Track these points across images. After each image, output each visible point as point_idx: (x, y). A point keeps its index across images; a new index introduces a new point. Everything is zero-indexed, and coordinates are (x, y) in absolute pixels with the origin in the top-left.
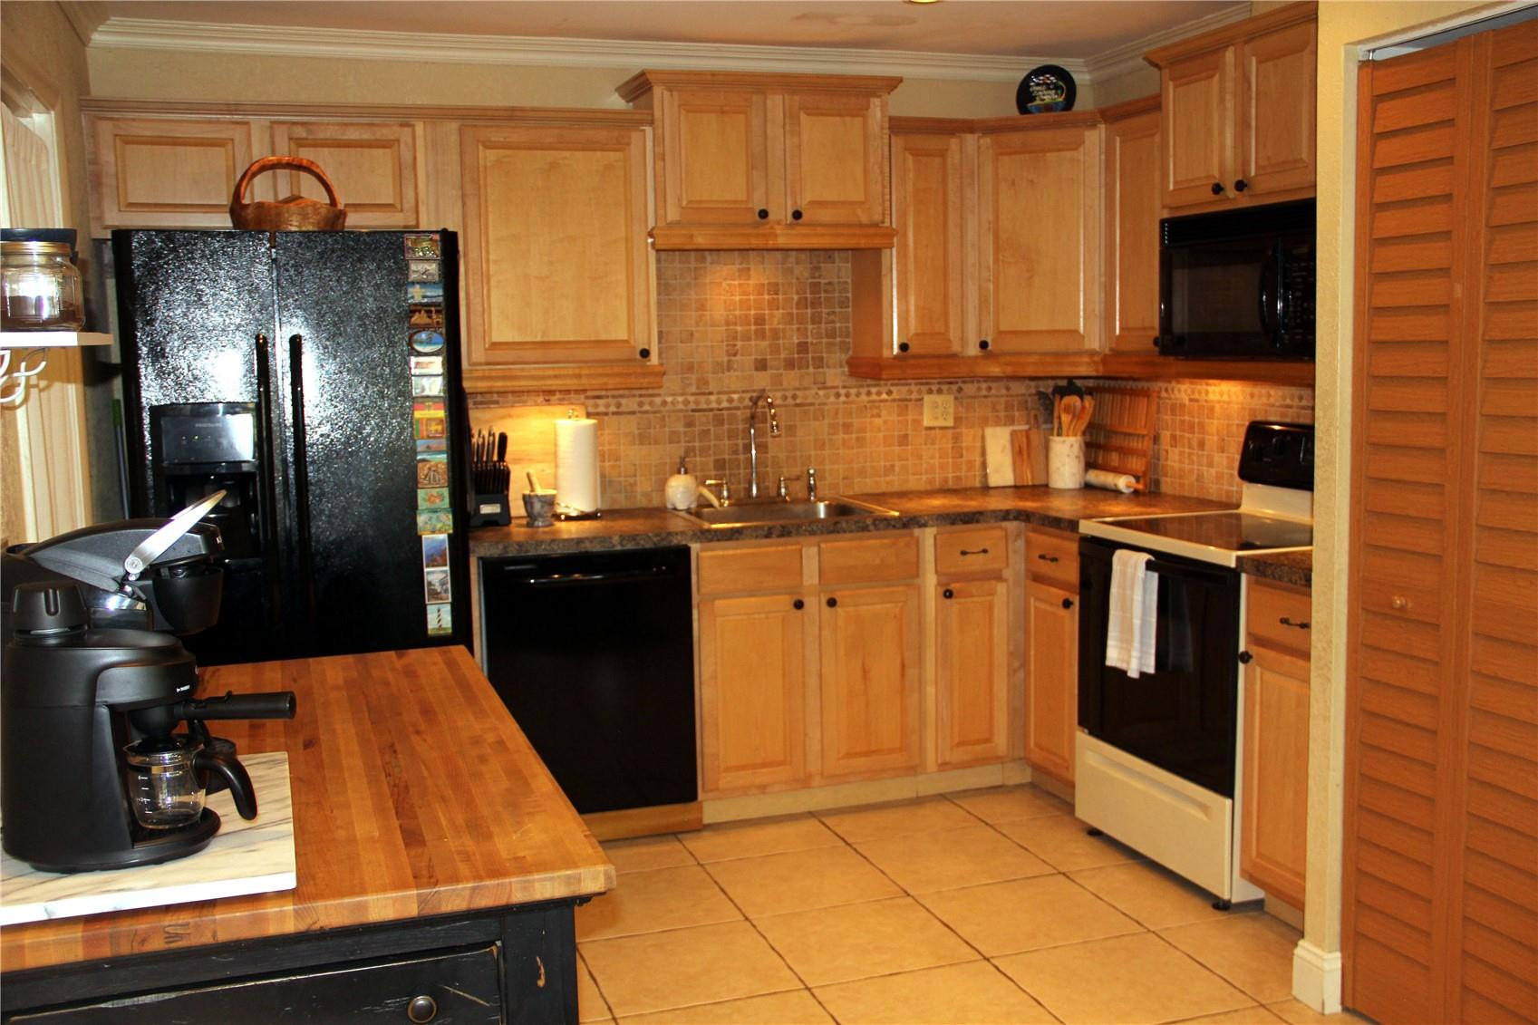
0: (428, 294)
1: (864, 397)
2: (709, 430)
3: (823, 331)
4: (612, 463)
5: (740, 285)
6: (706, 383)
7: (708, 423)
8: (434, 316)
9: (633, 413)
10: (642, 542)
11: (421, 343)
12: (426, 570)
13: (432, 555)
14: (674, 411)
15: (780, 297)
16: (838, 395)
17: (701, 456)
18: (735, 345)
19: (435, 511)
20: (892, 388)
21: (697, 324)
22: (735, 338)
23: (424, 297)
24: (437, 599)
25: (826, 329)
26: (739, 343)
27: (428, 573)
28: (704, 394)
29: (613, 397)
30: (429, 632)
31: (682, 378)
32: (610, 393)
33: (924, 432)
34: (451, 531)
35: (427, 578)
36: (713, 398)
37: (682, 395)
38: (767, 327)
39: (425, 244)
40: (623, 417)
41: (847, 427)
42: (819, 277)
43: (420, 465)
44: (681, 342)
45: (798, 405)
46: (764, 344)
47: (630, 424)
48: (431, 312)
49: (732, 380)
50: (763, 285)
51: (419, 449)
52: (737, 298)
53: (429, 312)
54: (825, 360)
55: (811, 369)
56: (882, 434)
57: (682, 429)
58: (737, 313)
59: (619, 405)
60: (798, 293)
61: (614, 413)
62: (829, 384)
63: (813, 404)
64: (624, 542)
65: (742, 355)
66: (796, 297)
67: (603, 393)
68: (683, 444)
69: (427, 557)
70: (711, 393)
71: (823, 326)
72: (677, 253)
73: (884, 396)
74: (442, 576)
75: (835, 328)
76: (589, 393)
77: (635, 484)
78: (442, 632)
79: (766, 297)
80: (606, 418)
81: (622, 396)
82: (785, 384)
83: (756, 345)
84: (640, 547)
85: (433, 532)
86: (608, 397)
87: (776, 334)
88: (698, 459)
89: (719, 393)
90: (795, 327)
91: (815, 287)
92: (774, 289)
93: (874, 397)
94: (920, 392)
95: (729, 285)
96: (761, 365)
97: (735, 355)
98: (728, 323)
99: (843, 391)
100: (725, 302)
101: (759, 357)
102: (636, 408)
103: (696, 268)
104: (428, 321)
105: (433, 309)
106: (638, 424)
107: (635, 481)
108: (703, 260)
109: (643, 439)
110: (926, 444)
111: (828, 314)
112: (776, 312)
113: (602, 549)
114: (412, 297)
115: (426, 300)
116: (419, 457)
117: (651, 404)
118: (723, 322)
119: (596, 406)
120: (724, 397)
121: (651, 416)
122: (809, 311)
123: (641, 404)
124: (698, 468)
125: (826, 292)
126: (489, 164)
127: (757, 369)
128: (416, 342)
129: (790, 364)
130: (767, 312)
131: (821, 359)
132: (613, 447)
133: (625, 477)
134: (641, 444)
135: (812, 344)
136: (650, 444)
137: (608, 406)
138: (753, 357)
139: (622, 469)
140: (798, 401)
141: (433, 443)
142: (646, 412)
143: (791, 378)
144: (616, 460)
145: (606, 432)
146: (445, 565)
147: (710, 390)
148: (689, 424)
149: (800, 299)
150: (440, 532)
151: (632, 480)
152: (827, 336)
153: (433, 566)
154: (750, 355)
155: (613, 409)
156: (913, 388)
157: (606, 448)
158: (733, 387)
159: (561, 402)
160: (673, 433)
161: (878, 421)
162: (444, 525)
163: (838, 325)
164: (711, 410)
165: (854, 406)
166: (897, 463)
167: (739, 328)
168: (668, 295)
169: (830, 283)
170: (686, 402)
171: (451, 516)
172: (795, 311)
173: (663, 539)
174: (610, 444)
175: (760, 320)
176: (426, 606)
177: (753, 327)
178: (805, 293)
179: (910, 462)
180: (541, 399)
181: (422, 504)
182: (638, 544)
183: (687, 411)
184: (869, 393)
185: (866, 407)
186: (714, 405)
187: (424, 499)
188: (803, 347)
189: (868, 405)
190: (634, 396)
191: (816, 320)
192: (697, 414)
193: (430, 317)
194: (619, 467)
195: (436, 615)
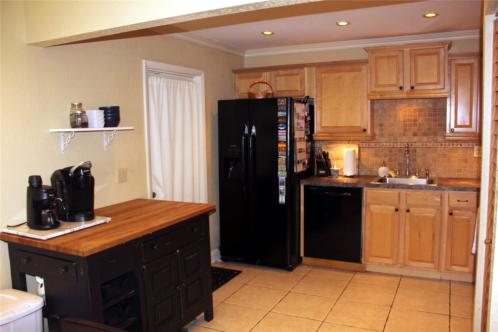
0: (283, 114)
1: (451, 146)
2: (397, 154)
3: (437, 124)
4: (367, 162)
5: (408, 109)
6: (397, 139)
7: (397, 152)
8: (284, 120)
9: (374, 147)
10: (349, 185)
11: (280, 127)
12: (280, 186)
13: (281, 183)
14: (386, 148)
15: (422, 113)
16: (442, 145)
17: (394, 161)
18: (407, 128)
19: (282, 171)
20: (462, 143)
21: (394, 122)
22: (407, 126)
23: (282, 115)
24: (282, 194)
25: (438, 123)
26: (408, 128)
27: (280, 187)
28: (396, 143)
29: (368, 142)
30: (280, 203)
31: (389, 138)
32: (367, 141)
33: (474, 159)
34: (286, 177)
35: (280, 188)
36: (399, 144)
37: (389, 143)
38: (417, 123)
39: (282, 101)
40: (370, 149)
41: (444, 156)
42: (436, 107)
43: (279, 159)
44: (389, 127)
45: (427, 148)
46: (416, 128)
47: (372, 151)
48: (283, 118)
49: (405, 139)
50: (416, 109)
51: (279, 154)
52: (408, 114)
53: (283, 119)
54: (437, 134)
55: (432, 136)
56: (457, 158)
57: (388, 153)
58: (408, 118)
59: (369, 145)
60: (428, 112)
61: (368, 147)
62: (439, 141)
63: (433, 147)
64: (344, 185)
65: (409, 131)
66: (428, 113)
67: (365, 141)
68: (388, 158)
69: (280, 183)
70: (398, 143)
71: (437, 122)
72: (388, 100)
73: (459, 146)
74: (283, 188)
75: (441, 123)
76: (360, 141)
77: (373, 168)
78: (283, 203)
79: (417, 113)
80: (365, 149)
81: (370, 142)
82: (423, 141)
83: (413, 128)
84: (348, 187)
85: (282, 176)
86: (366, 142)
87: (420, 124)
88: (393, 162)
89: (401, 143)
90: (427, 123)
91: (435, 110)
92: (420, 110)
93: (455, 146)
94: (473, 145)
95: (405, 109)
96: (415, 135)
97: (406, 131)
98: (404, 121)
99: (443, 144)
100: (403, 115)
101: (414, 132)
102: (374, 146)
103: (394, 105)
104: (282, 121)
105: (284, 118)
106: (375, 151)
107: (373, 167)
108: (397, 102)
109: (376, 155)
110: (474, 163)
111: (439, 118)
112: (421, 118)
113: (337, 186)
114: (279, 115)
115: (282, 116)
116: (279, 157)
117: (379, 145)
118: (403, 121)
119: (363, 145)
120: (402, 144)
121: (379, 149)
122: (432, 117)
123: (376, 145)
124: (393, 165)
125: (438, 111)
126: (323, 78)
127: (413, 136)
128: (279, 126)
129: (425, 135)
130: (417, 118)
131: (436, 133)
132: (367, 157)
133: (370, 166)
134: (375, 157)
135: (433, 128)
136: (378, 157)
137: (366, 145)
138: (412, 132)
139: (369, 164)
140: (427, 146)
141: (283, 153)
142: (378, 147)
143: (425, 139)
144: (368, 161)
145: (365, 153)
146: (284, 185)
147: (398, 142)
148: (391, 152)
149: (429, 114)
150: (283, 176)
151: (372, 167)
152: (438, 126)
153: (281, 185)
154: (411, 131)
155: (367, 146)
156: (470, 144)
157: (365, 157)
158: (405, 141)
159: (352, 143)
160: (385, 154)
161: (456, 154)
162: (284, 175)
163: (442, 122)
164: (398, 148)
165: (447, 149)
166: (462, 168)
167: (408, 123)
168: (386, 112)
169: (440, 109)
170: (390, 145)
171: (286, 173)
172: (427, 118)
173: (355, 185)
174: (366, 156)
175: (415, 120)
176: (279, 196)
177: (413, 123)
178: (431, 112)
179: (468, 169)
180: (347, 142)
181: (279, 169)
182: (347, 186)
183: (390, 148)
184: (453, 145)
185: (452, 149)
186: (399, 146)
187: (280, 168)
188: (429, 129)
189: (453, 149)
190: (374, 142)
191: (435, 120)
192: (393, 149)
193: (283, 120)
194: (369, 163)
195: (281, 198)
